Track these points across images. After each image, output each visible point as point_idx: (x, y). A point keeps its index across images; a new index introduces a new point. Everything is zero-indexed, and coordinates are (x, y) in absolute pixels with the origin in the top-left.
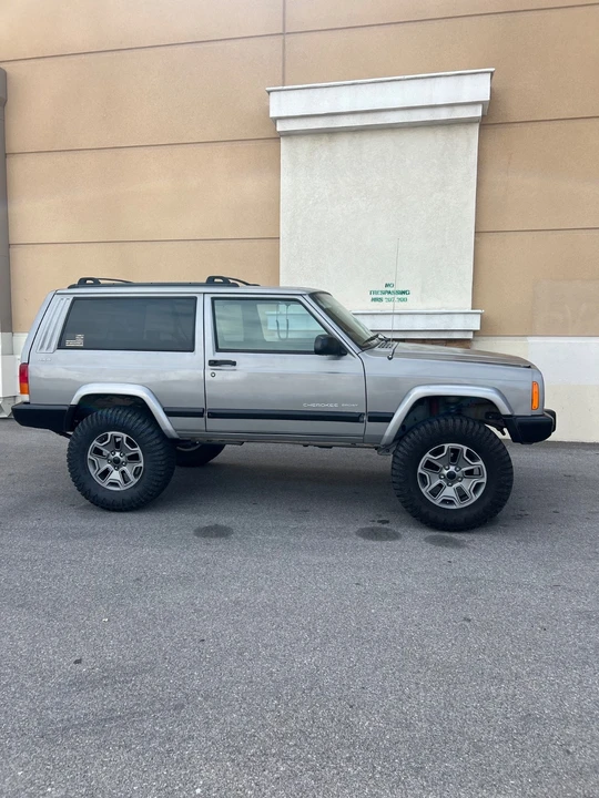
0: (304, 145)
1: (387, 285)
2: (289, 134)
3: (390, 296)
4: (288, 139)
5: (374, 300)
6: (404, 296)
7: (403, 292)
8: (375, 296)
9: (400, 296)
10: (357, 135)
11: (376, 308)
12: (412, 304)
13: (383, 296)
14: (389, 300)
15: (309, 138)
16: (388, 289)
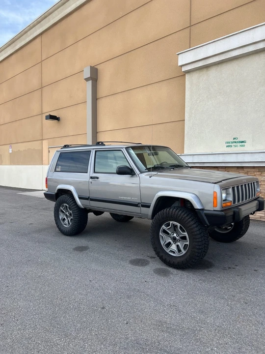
0: (195, 75)
1: (234, 139)
2: (188, 72)
3: (236, 144)
4: (189, 74)
5: (227, 146)
6: (243, 144)
7: (243, 142)
8: (228, 144)
9: (241, 144)
10: (220, 66)
11: (229, 150)
12: (248, 148)
13: (232, 144)
14: (235, 146)
15: (198, 72)
16: (235, 140)
